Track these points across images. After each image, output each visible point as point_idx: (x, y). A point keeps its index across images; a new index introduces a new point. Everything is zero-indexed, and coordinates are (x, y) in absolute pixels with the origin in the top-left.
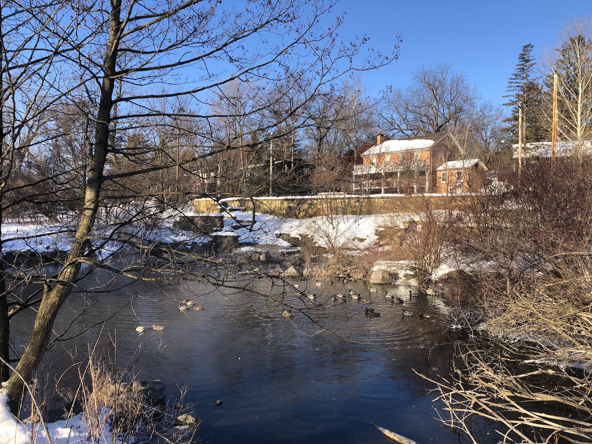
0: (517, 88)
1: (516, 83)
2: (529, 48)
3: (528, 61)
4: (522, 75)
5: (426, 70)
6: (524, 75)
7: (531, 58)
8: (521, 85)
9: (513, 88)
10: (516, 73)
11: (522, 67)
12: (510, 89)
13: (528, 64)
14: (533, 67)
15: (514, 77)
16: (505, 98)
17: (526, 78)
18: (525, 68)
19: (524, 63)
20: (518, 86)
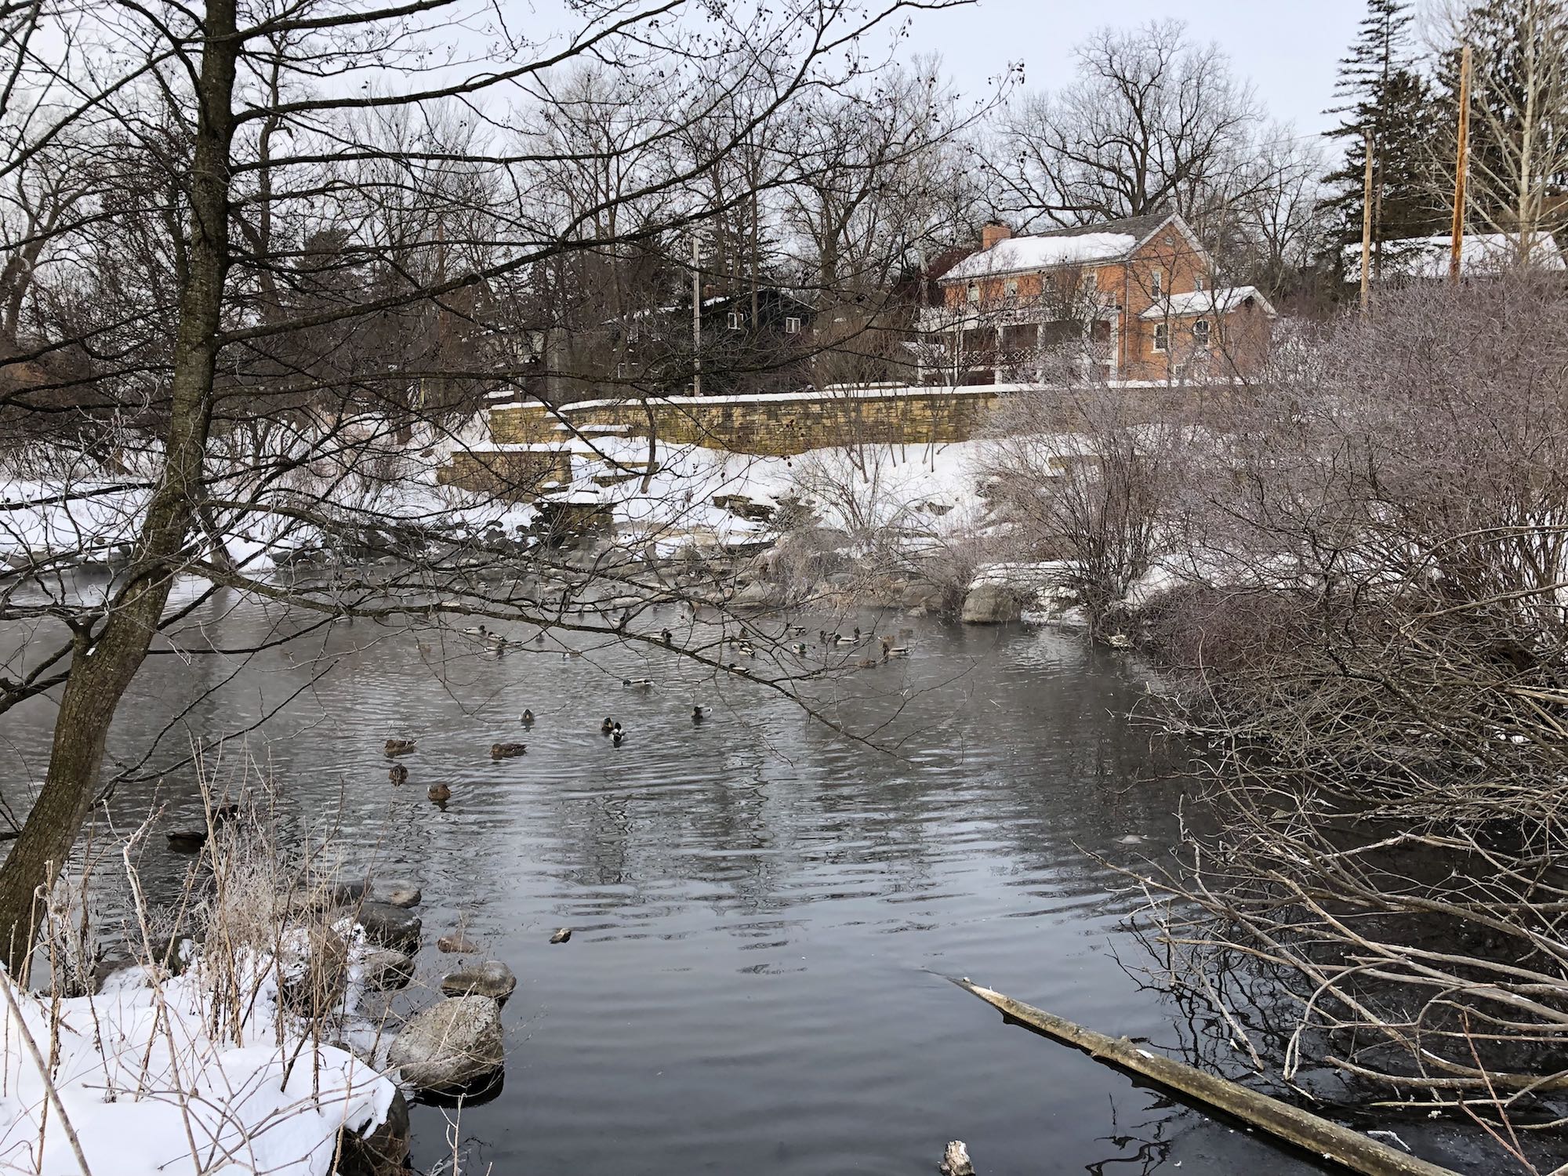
0: (1363, 87)
1: (1361, 71)
3: (1390, 10)
4: (1377, 51)
5: (1115, 41)
6: (1382, 51)
7: (1400, 2)
8: (1374, 77)
9: (1350, 88)
10: (1359, 44)
11: (1376, 26)
12: (1342, 89)
13: (1393, 17)
14: (1404, 28)
15: (1354, 56)
16: (1329, 115)
17: (1385, 58)
18: (1384, 30)
19: (1381, 14)
20: (1364, 82)
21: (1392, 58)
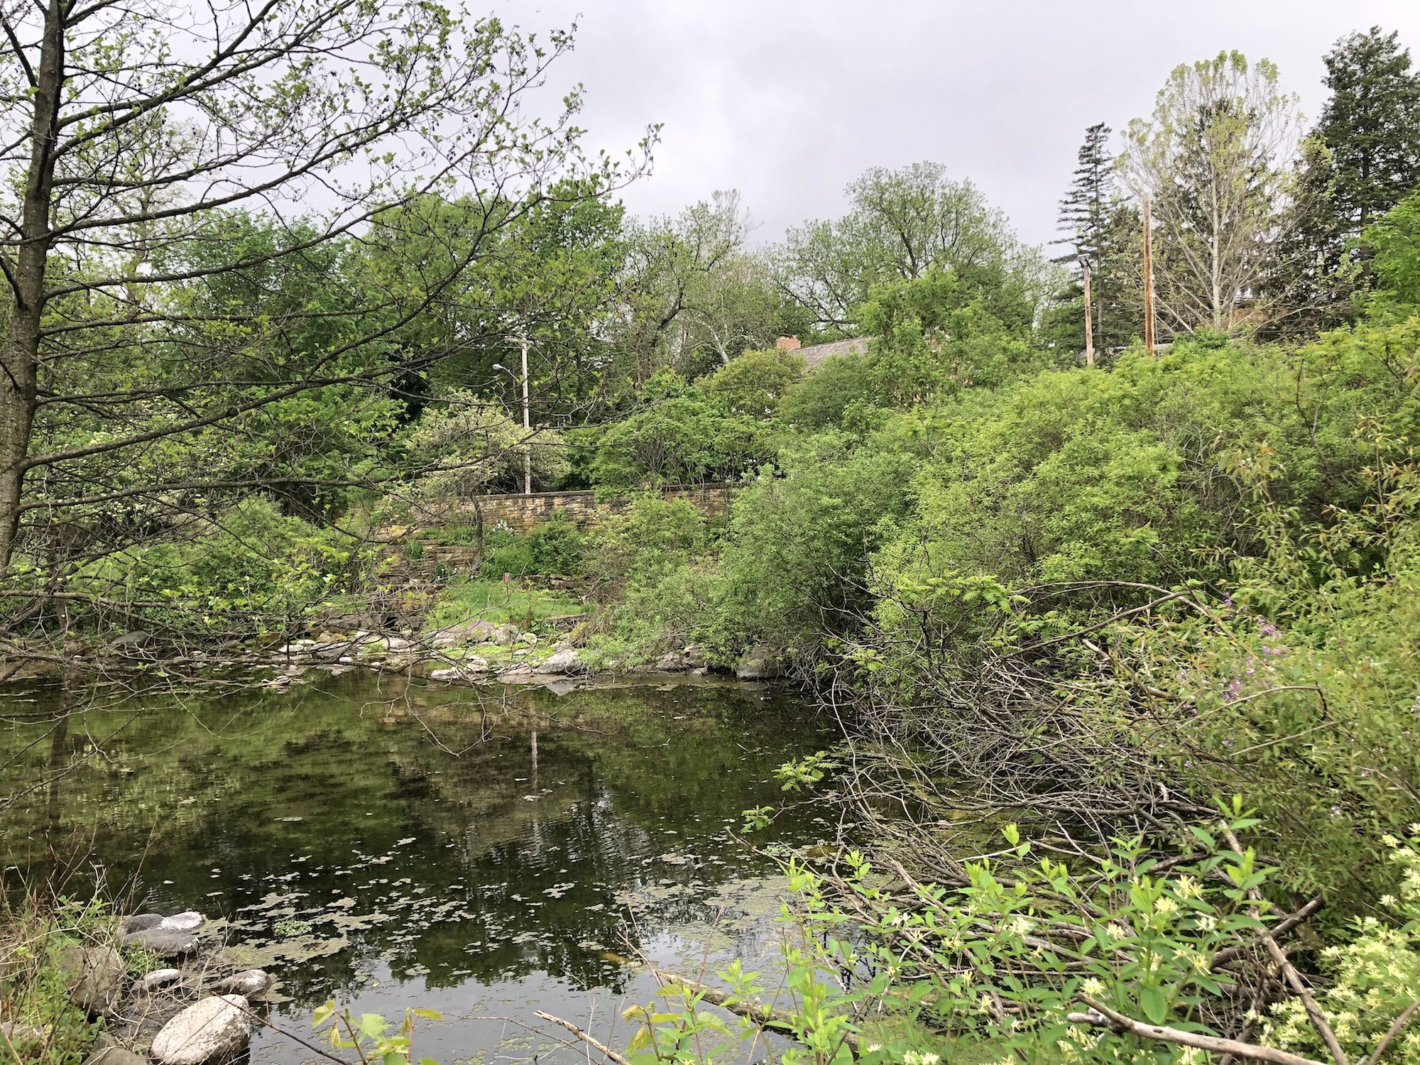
0: (1079, 223)
1: (1077, 210)
2: (1101, 134)
3: (1097, 162)
4: (1089, 194)
5: (884, 180)
6: (1094, 195)
7: (1105, 156)
8: (1087, 215)
9: (1069, 223)
10: (1074, 189)
11: (1087, 175)
12: (1063, 224)
13: (1100, 168)
14: (1109, 176)
15: (1070, 199)
16: (1055, 245)
17: (1096, 200)
18: (1093, 177)
19: (1091, 165)
20: (1080, 220)
21: (1101, 200)
